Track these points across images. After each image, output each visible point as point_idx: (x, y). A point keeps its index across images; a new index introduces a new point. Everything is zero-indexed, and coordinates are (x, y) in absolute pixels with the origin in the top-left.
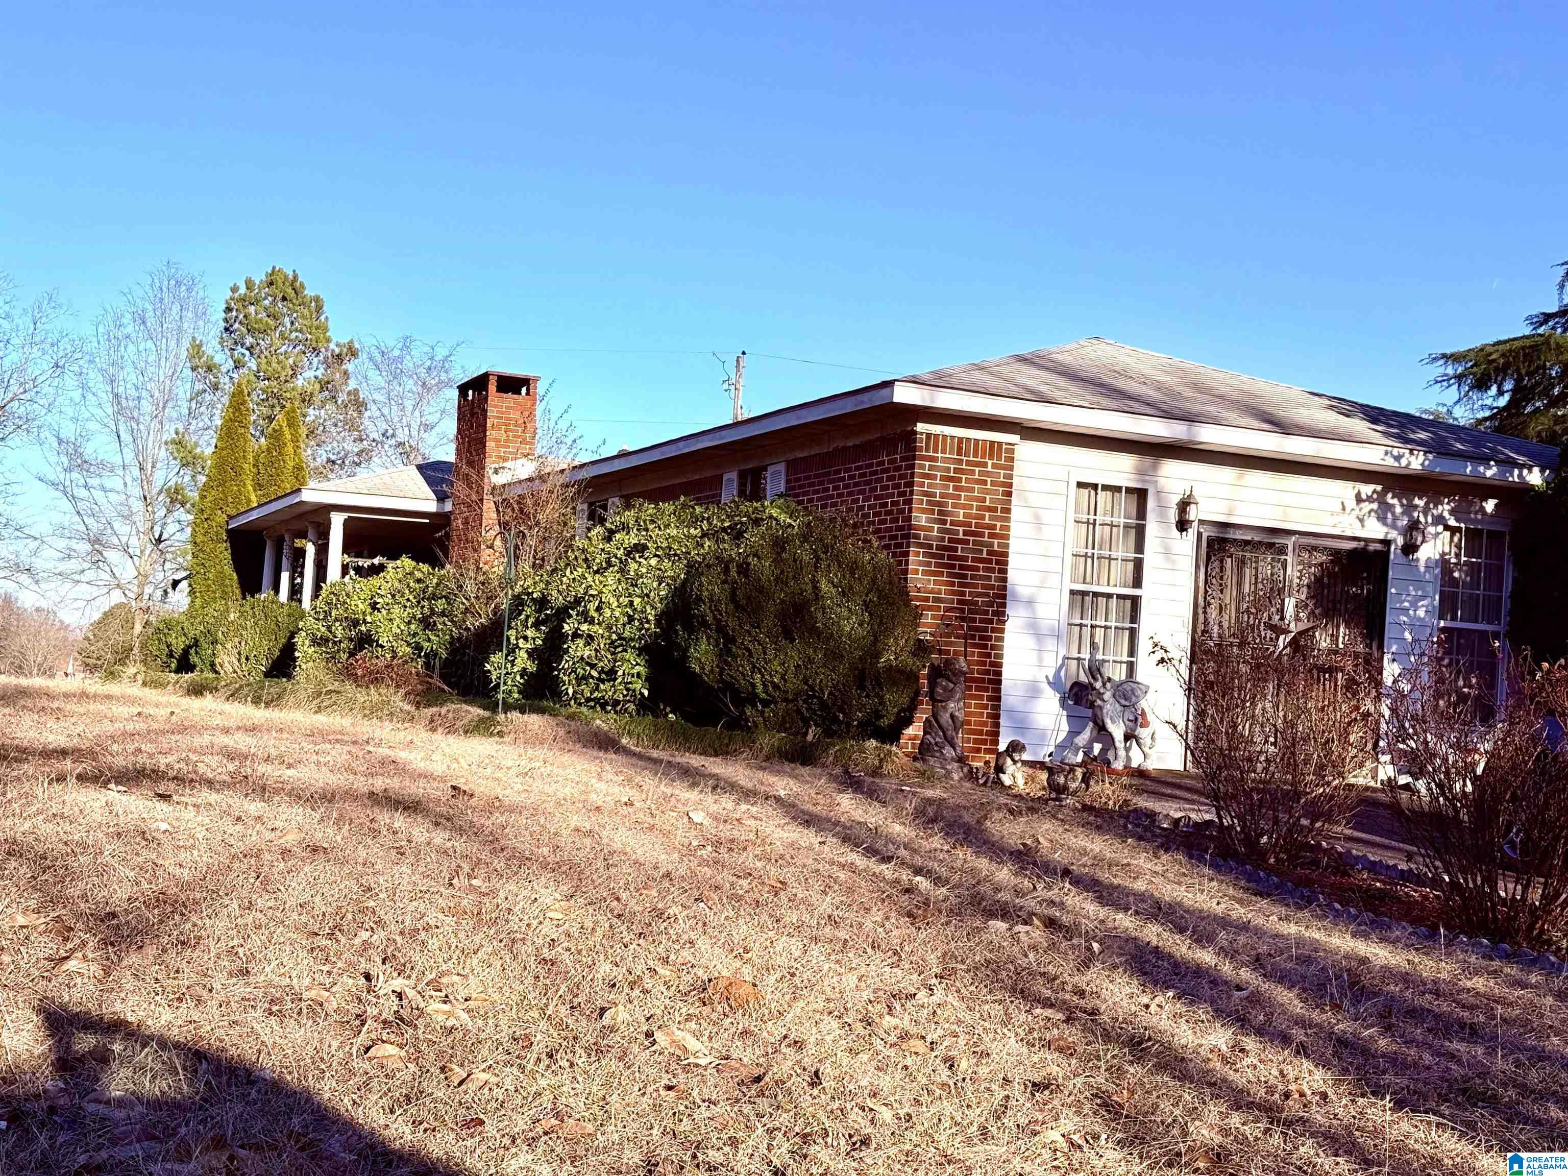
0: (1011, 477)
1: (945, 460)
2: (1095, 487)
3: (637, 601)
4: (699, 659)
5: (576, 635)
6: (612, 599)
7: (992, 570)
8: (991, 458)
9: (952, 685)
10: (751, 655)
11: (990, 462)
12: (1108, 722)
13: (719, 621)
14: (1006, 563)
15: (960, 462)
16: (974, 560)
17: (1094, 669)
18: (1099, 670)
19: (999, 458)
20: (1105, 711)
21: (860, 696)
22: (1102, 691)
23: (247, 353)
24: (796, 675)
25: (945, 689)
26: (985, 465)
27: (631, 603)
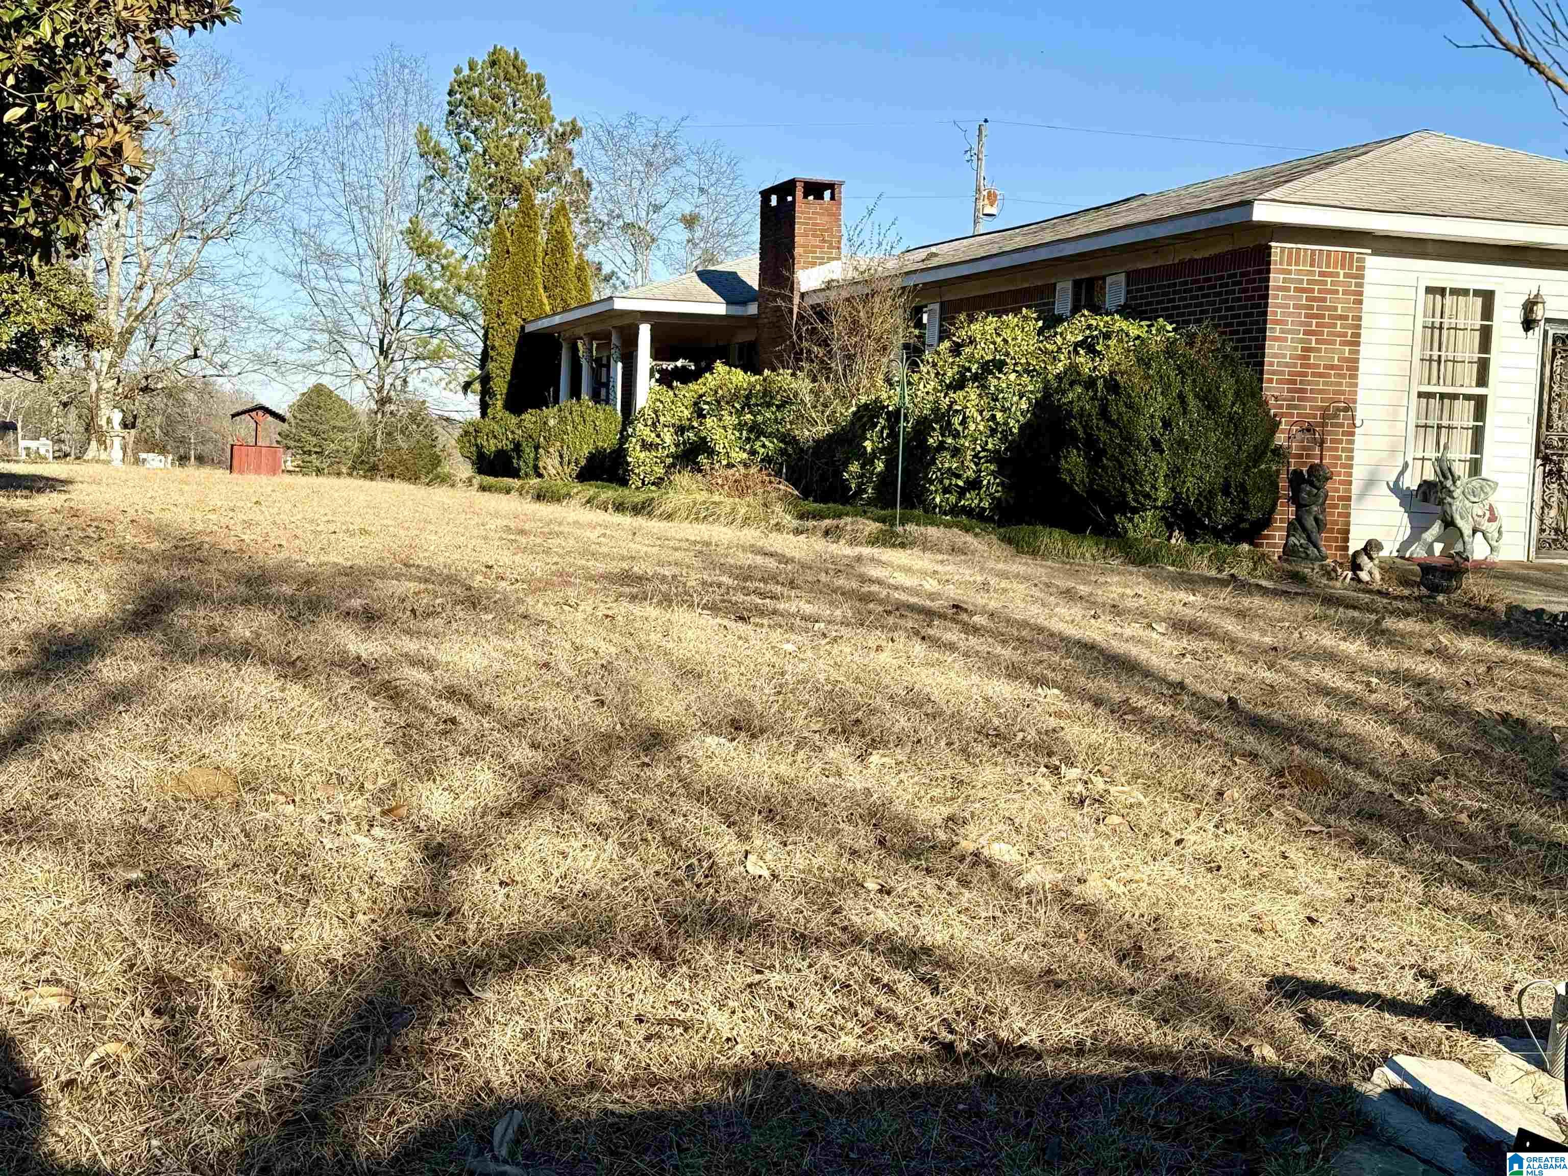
0: (1361, 285)
1: (1299, 272)
2: (1442, 291)
3: (999, 415)
4: (1069, 471)
5: (941, 447)
6: (976, 414)
7: (1343, 376)
8: (1343, 267)
9: (1315, 491)
10: (1121, 467)
11: (1342, 272)
12: (1457, 518)
13: (1089, 436)
14: (1357, 369)
15: (1312, 273)
16: (1326, 367)
17: (1445, 468)
18: (1450, 469)
19: (1351, 268)
20: (1454, 508)
21: (1225, 502)
22: (1452, 488)
23: (472, 136)
24: (1165, 484)
25: (1309, 493)
26: (1338, 275)
27: (993, 417)
